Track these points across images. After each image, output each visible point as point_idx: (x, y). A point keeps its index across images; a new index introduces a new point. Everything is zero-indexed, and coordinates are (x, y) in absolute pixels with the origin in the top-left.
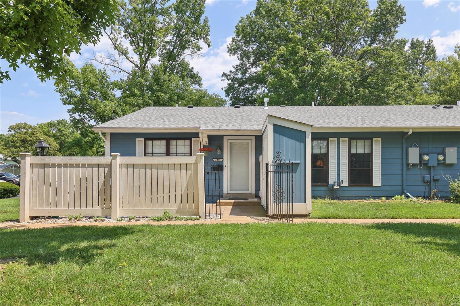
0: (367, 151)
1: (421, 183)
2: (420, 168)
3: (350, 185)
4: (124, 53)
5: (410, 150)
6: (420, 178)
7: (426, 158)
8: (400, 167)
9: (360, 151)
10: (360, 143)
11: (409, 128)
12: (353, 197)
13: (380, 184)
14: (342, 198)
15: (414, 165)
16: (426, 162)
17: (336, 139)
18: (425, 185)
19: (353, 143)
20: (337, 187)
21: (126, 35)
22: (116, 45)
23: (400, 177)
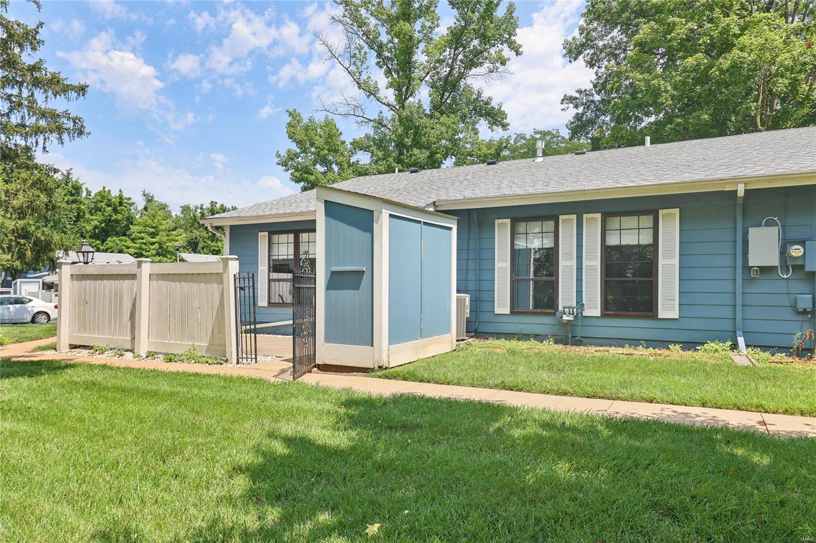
0: (646, 239)
1: (789, 314)
2: (785, 277)
3: (603, 315)
4: (372, 92)
5: (753, 233)
6: (785, 301)
7: (796, 251)
8: (729, 274)
9: (630, 239)
10: (629, 222)
11: (735, 180)
12: (612, 341)
13: (675, 315)
14: (585, 341)
15: (764, 270)
16: (799, 262)
17: (574, 217)
18: (801, 318)
19: (614, 222)
20: (568, 318)
21: (379, 62)
22: (360, 82)
23: (727, 299)
